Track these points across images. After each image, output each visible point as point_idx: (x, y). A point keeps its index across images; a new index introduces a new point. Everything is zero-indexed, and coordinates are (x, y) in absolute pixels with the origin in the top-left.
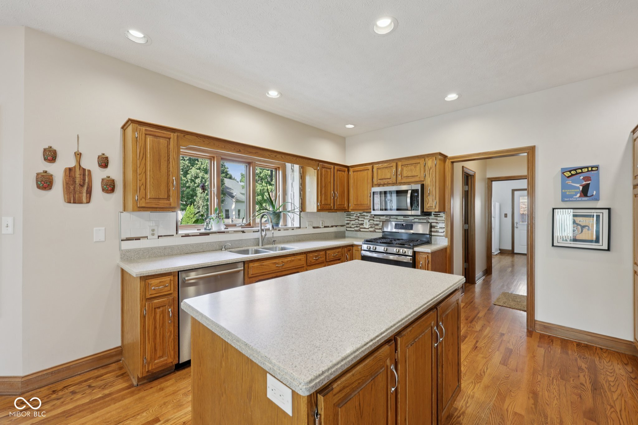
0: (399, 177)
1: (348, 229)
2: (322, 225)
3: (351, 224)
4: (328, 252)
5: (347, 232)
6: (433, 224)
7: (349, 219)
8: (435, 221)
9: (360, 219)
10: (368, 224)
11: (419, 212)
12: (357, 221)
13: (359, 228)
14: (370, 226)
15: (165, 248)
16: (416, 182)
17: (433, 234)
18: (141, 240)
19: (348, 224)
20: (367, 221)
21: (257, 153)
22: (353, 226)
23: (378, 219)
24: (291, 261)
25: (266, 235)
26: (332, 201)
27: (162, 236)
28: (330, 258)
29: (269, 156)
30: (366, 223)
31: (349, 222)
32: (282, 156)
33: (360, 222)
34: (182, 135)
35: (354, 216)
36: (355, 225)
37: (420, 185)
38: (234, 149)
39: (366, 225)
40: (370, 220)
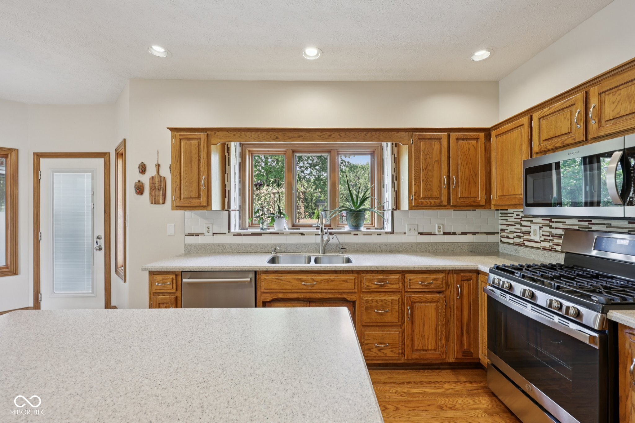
0: (594, 124)
1: (504, 240)
2: (439, 231)
3: (508, 231)
4: (409, 276)
5: (501, 245)
7: (504, 222)
9: (524, 223)
10: (539, 233)
12: (518, 226)
13: (522, 240)
14: (543, 238)
15: (219, 245)
18: (200, 237)
19: (503, 230)
20: (537, 227)
21: (301, 136)
22: (511, 236)
23: (561, 225)
24: (328, 281)
25: (328, 240)
26: (444, 192)
27: (216, 234)
28: (412, 287)
29: (319, 137)
30: (535, 231)
31: (504, 227)
32: (341, 135)
33: (524, 229)
34: (213, 133)
35: (514, 218)
36: (515, 234)
38: (270, 137)
39: (535, 235)
40: (544, 225)
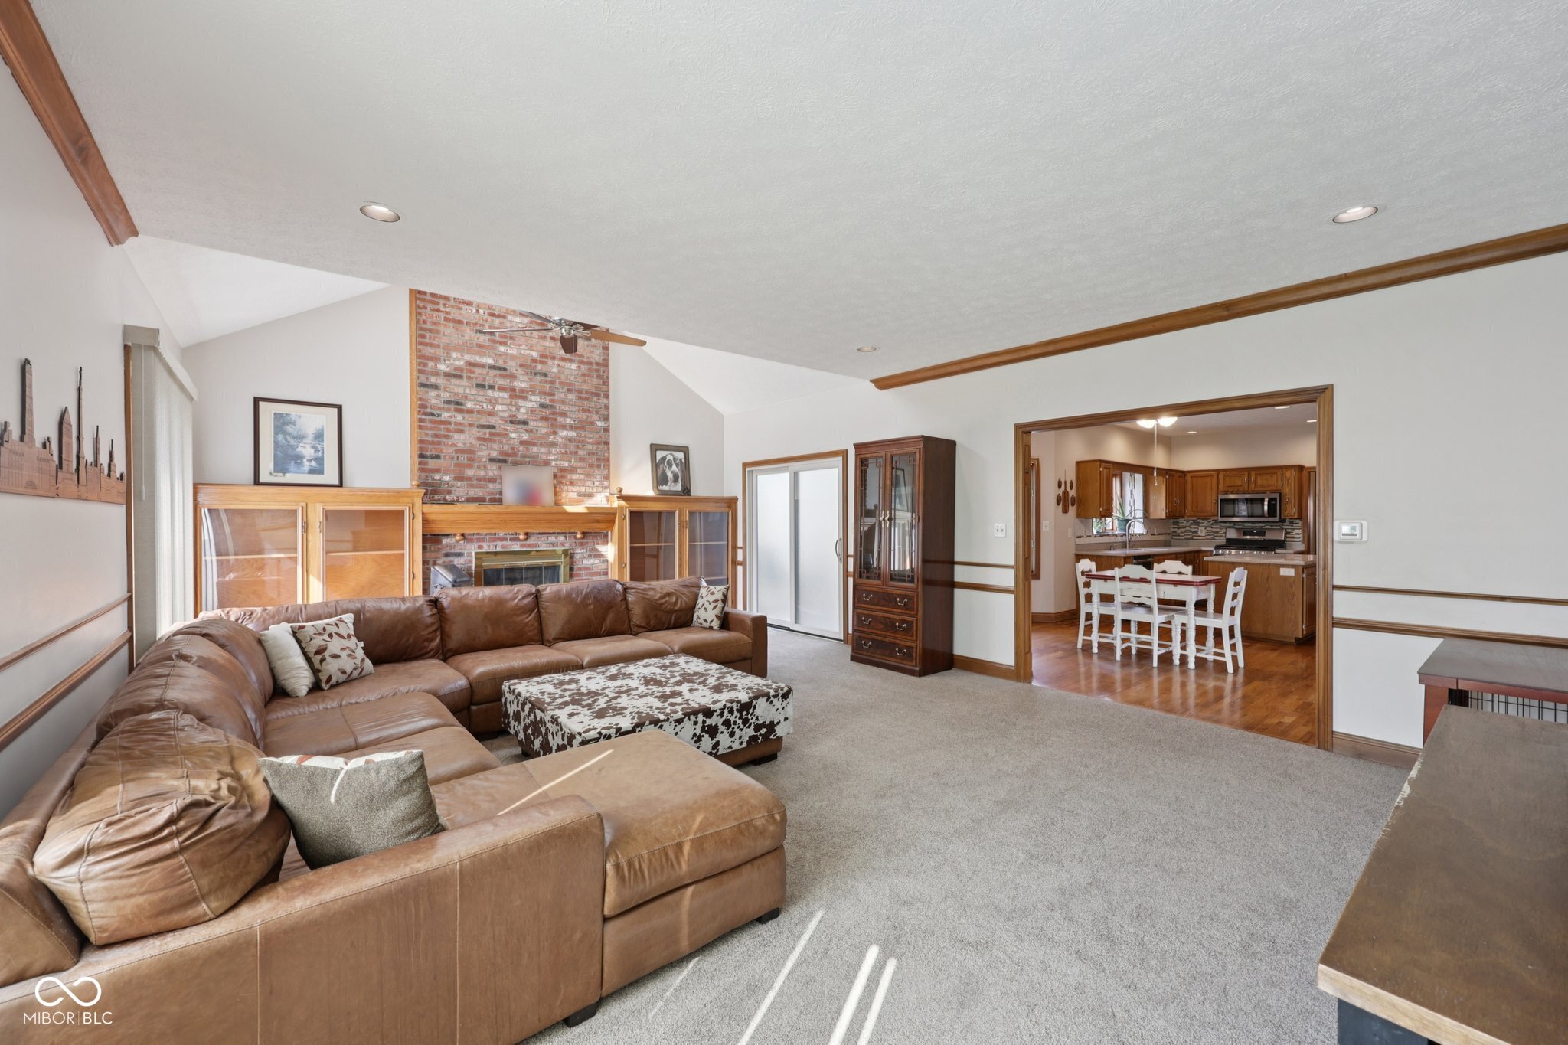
0: (1253, 486)
1: (1174, 537)
3: (1179, 532)
6: (1288, 531)
7: (1176, 526)
8: (1290, 527)
9: (1193, 527)
10: (1204, 531)
11: (1277, 519)
12: (1188, 528)
13: (1191, 536)
14: (1207, 534)
16: (1273, 492)
17: (1288, 539)
19: (1175, 532)
22: (1181, 534)
26: (1173, 509)
30: (1201, 530)
31: (1176, 530)
33: (1193, 529)
35: (1184, 524)
36: (1185, 533)
37: (1278, 494)
40: (1208, 527)
